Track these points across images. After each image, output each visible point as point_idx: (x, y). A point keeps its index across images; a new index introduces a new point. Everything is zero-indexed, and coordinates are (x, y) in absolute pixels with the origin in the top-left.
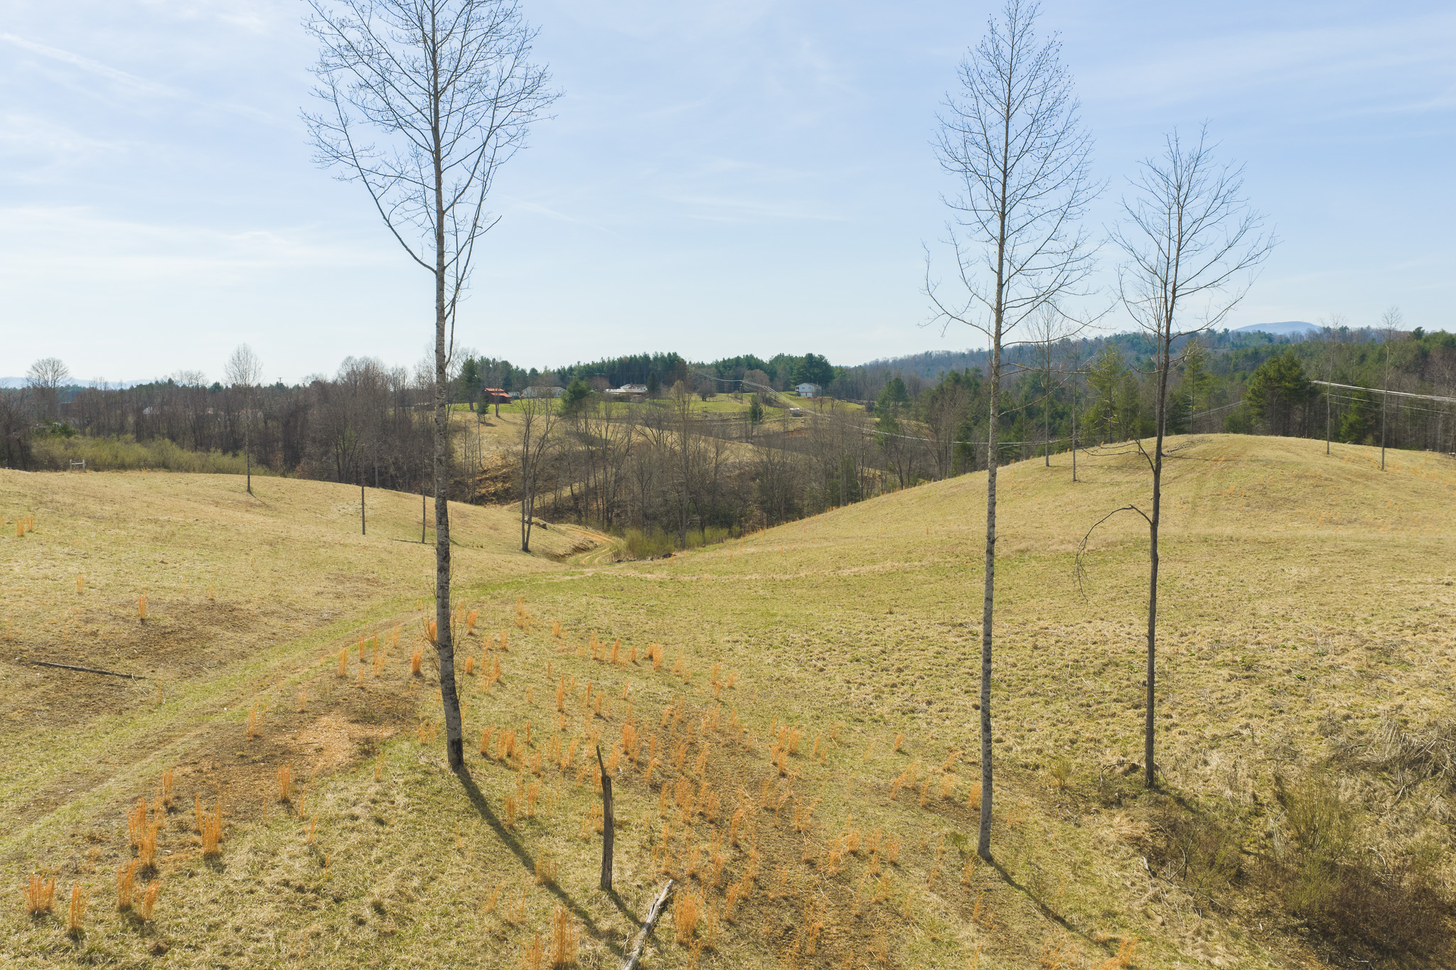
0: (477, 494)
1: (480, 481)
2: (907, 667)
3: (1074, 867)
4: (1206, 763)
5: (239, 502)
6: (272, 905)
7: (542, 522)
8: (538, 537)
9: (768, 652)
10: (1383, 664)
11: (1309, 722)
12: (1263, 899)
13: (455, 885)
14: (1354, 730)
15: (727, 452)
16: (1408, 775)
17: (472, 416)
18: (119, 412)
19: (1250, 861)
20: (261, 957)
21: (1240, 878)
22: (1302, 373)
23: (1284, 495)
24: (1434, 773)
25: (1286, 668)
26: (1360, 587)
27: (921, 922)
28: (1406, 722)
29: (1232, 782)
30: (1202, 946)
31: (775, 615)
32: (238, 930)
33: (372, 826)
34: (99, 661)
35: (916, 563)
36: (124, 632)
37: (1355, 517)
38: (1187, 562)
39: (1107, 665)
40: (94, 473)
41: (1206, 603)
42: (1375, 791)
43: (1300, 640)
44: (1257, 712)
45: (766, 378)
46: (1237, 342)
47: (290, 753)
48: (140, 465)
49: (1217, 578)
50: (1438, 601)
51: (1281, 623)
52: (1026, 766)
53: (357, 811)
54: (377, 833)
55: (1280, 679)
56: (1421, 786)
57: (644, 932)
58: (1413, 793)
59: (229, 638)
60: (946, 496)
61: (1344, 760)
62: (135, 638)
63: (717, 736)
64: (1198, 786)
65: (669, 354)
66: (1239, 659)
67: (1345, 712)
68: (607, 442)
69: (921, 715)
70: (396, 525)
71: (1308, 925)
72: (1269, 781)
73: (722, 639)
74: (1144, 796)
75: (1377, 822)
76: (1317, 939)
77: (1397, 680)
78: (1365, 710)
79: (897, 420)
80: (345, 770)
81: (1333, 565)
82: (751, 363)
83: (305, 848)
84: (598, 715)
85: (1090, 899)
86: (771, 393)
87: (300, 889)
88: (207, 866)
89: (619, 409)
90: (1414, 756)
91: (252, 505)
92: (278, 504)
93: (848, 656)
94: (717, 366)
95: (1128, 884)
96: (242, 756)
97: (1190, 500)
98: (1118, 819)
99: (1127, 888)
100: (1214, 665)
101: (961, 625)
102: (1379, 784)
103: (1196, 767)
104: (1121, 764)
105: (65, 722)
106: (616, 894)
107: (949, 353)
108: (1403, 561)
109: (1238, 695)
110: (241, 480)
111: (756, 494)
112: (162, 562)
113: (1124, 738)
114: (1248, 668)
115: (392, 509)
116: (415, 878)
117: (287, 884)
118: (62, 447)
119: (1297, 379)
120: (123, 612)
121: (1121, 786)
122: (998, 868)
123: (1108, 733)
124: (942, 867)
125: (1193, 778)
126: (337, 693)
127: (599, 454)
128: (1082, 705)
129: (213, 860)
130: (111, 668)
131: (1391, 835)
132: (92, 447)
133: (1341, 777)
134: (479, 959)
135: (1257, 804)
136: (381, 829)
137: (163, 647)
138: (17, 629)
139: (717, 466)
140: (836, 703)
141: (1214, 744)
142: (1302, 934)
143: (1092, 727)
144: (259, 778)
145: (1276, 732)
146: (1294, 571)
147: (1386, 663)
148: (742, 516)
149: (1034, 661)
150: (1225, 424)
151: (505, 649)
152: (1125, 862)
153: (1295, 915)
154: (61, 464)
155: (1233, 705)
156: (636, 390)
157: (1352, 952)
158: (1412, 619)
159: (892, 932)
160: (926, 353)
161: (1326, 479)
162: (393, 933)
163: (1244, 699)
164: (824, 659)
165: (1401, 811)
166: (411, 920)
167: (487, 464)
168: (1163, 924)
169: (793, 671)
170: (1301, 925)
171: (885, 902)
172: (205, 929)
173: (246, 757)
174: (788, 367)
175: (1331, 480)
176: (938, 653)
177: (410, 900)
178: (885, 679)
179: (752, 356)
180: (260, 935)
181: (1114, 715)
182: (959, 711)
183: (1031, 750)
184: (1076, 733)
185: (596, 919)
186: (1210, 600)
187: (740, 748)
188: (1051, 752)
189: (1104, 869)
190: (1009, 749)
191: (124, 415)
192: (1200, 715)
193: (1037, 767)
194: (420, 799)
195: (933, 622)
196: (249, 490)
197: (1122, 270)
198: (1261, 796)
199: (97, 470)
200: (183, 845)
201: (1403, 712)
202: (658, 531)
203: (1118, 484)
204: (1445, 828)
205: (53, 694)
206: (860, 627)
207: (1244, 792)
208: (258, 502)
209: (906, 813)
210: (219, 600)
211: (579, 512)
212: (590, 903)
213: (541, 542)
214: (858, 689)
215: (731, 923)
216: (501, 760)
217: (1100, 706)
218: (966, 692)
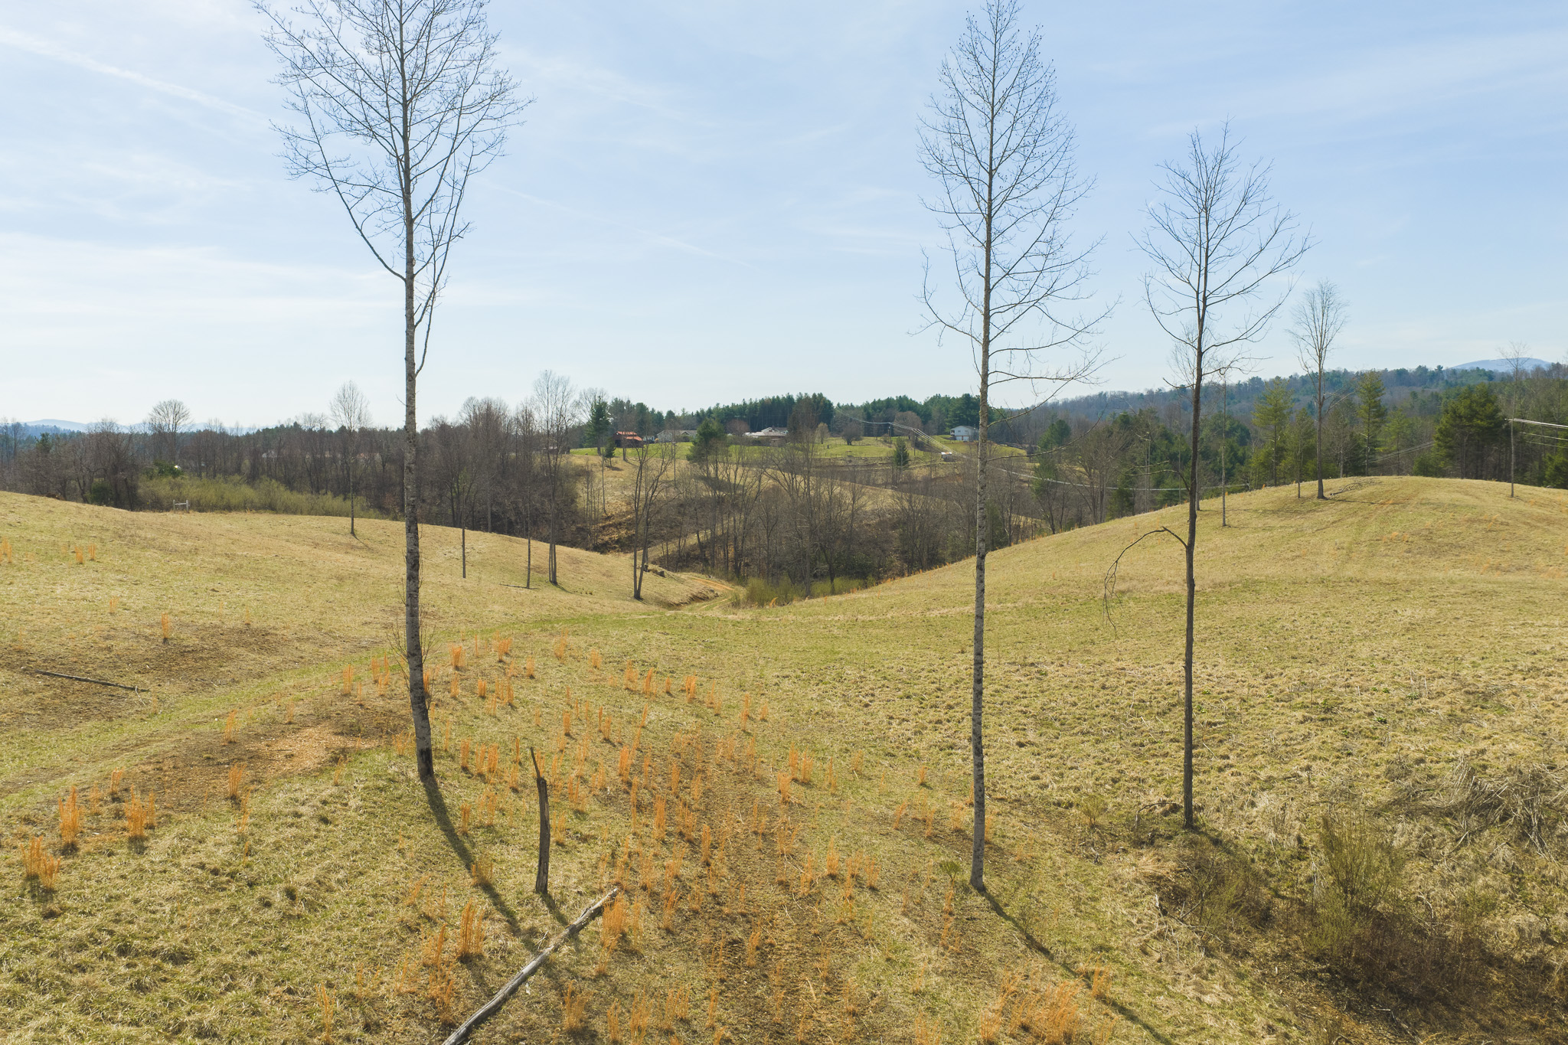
0: (599, 541)
1: (604, 527)
2: (958, 704)
3: (1078, 902)
4: (1253, 804)
5: (340, 544)
6: (179, 883)
7: (660, 569)
8: (651, 584)
9: (815, 688)
10: (1478, 708)
11: (1377, 765)
12: (1287, 943)
13: (382, 880)
14: (1424, 775)
15: (866, 497)
16: (1474, 822)
17: (597, 460)
18: (235, 455)
19: (1282, 905)
20: (150, 925)
21: (1263, 919)
22: (1497, 411)
23: (1451, 540)
24: (1503, 819)
25: (1369, 710)
26: (1477, 630)
27: (881, 943)
28: (1485, 767)
29: (1278, 824)
30: (1195, 983)
31: (838, 653)
32: (136, 901)
33: (314, 824)
34: (108, 674)
35: (1009, 605)
36: (142, 649)
37: (1527, 563)
38: (1294, 603)
39: (1174, 706)
40: (198, 513)
41: (1303, 645)
42: (1434, 837)
43: (1395, 683)
44: (1322, 754)
45: (918, 420)
46: (1452, 380)
47: (259, 757)
48: (245, 506)
49: (1322, 619)
50: (1560, 644)
51: (1379, 666)
52: (1059, 804)
53: (302, 809)
54: (317, 830)
55: (1357, 722)
56: (1486, 833)
57: (565, 932)
58: (1477, 841)
59: (251, 659)
60: (1085, 542)
61: (1407, 805)
62: (149, 655)
63: (731, 765)
64: (1243, 829)
65: (814, 395)
66: (1320, 701)
67: (1418, 755)
68: (736, 487)
69: (959, 751)
70: (503, 570)
71: (1329, 970)
72: (1318, 824)
73: (771, 674)
74: (1179, 837)
75: (1431, 869)
76: (1337, 985)
77: (1486, 724)
78: (1443, 753)
79: (1058, 466)
80: (306, 774)
81: (1454, 606)
82: (904, 405)
83: (234, 837)
84: (607, 740)
85: (1085, 933)
86: (923, 437)
87: (215, 872)
88: (130, 848)
89: (755, 453)
90: (1483, 801)
91: (353, 547)
92: (380, 547)
93: (900, 693)
94: (866, 408)
95: (1134, 921)
96: (208, 758)
97: (1345, 545)
98: (1144, 859)
99: (1132, 925)
100: (1290, 707)
101: (1032, 664)
102: (1439, 830)
103: (1241, 808)
104: (1162, 803)
105: (53, 726)
106: (550, 897)
107: (1125, 393)
108: (1535, 603)
109: (1306, 737)
110: (346, 522)
111: (896, 544)
112: (213, 590)
113: (1171, 778)
114: (1328, 710)
115: (500, 554)
116: (342, 871)
117: (202, 866)
118: (168, 488)
119: (1491, 416)
120: (148, 631)
121: (1155, 826)
122: (990, 898)
123: (1154, 773)
124: (927, 894)
125: (1237, 819)
126: (332, 709)
127: (727, 498)
128: (1135, 745)
129: (138, 844)
130: (116, 680)
131: (1446, 883)
132: (198, 487)
133: (1399, 822)
134: (379, 944)
135: (1301, 847)
136: (323, 827)
137: (178, 664)
138: (32, 642)
139: (853, 515)
140: (871, 737)
141: (1266, 785)
142: (1321, 980)
143: (1139, 765)
144: (217, 778)
145: (1337, 774)
146: (1409, 612)
147: (1482, 707)
148: (880, 567)
149: (1095, 700)
150: (1414, 467)
151: (532, 677)
152: (1138, 900)
153: (1317, 960)
154: (165, 504)
155: (1298, 747)
156: (778, 433)
157: (1374, 1000)
158: (1526, 662)
159: (848, 951)
160: (1100, 394)
161: (1502, 524)
162: (299, 916)
163: (1314, 741)
164: (873, 695)
165: (1460, 858)
166: (324, 907)
167: (611, 510)
168: (1160, 961)
169: (835, 706)
170: (1322, 971)
171: (849, 924)
172: (104, 899)
173: (213, 759)
174: (943, 409)
175: (1508, 525)
176: (997, 691)
177: (330, 890)
178: (932, 715)
179: (905, 398)
180: (158, 908)
181: (1166, 755)
182: (1001, 748)
183: (1067, 789)
184: (1121, 772)
185: (522, 919)
186: (1309, 642)
187: (751, 777)
188: (1090, 791)
189: (1112, 907)
190: (1045, 786)
191: (240, 458)
192: (1260, 757)
193: (1071, 805)
194: (375, 803)
195: (1003, 661)
196: (353, 533)
197: (1148, 279)
198: (1306, 839)
199: (200, 511)
200: (112, 829)
201: (1485, 757)
202: (785, 580)
203: (1271, 529)
204: (1507, 877)
205: (48, 701)
206: (923, 665)
207: (1289, 834)
208: (361, 545)
209: (906, 843)
210: (255, 625)
211: (706, 561)
212: (520, 904)
213: (655, 589)
214: (900, 724)
215: (668, 931)
216: (481, 775)
217: (1154, 746)
218: (1014, 730)
